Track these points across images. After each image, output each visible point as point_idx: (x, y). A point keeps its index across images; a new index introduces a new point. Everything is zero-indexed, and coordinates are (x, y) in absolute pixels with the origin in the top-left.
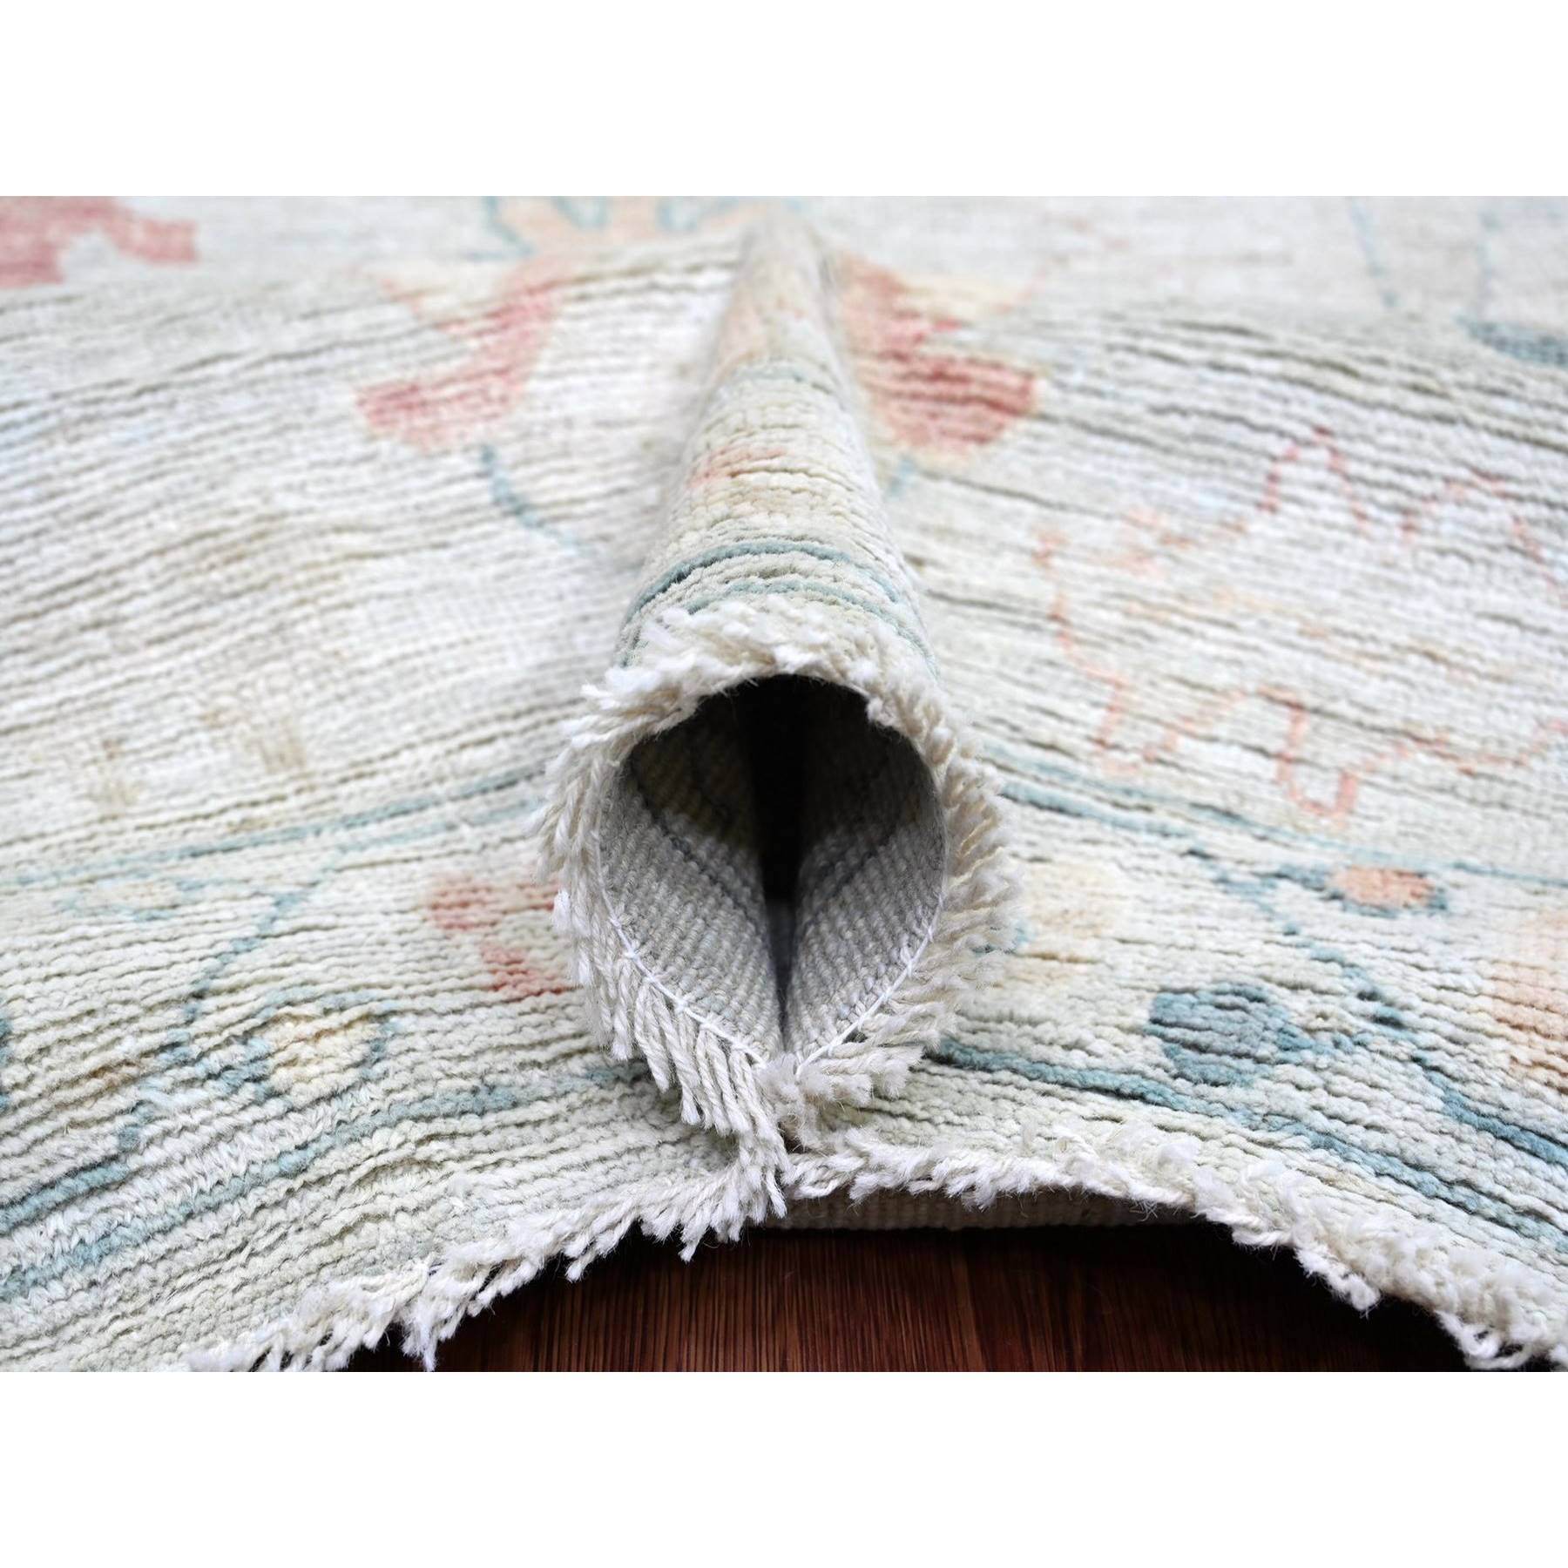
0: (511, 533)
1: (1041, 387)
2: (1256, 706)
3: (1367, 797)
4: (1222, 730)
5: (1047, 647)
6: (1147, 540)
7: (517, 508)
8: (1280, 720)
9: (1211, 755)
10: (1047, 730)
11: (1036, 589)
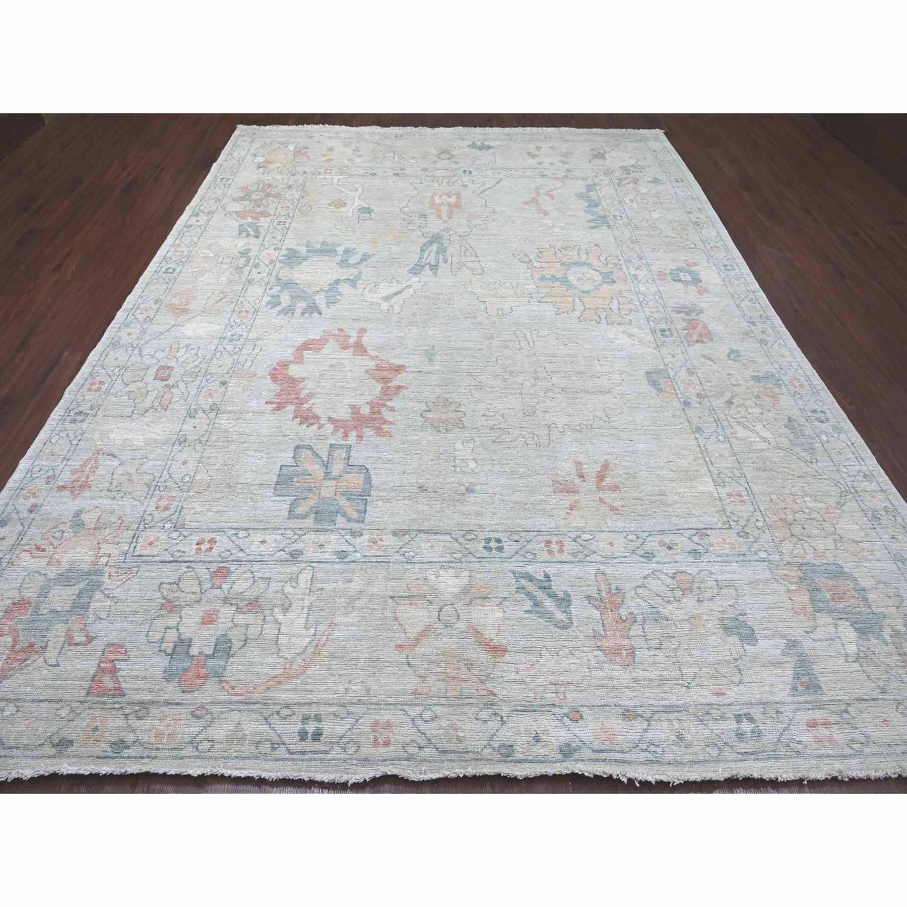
0: (406, 667)
1: (508, 648)
2: (550, 686)
3: (568, 696)
4: (548, 691)
5: (523, 686)
6: (528, 666)
7: (409, 664)
8: (553, 687)
9: (549, 695)
10: (528, 699)
11: (518, 677)
